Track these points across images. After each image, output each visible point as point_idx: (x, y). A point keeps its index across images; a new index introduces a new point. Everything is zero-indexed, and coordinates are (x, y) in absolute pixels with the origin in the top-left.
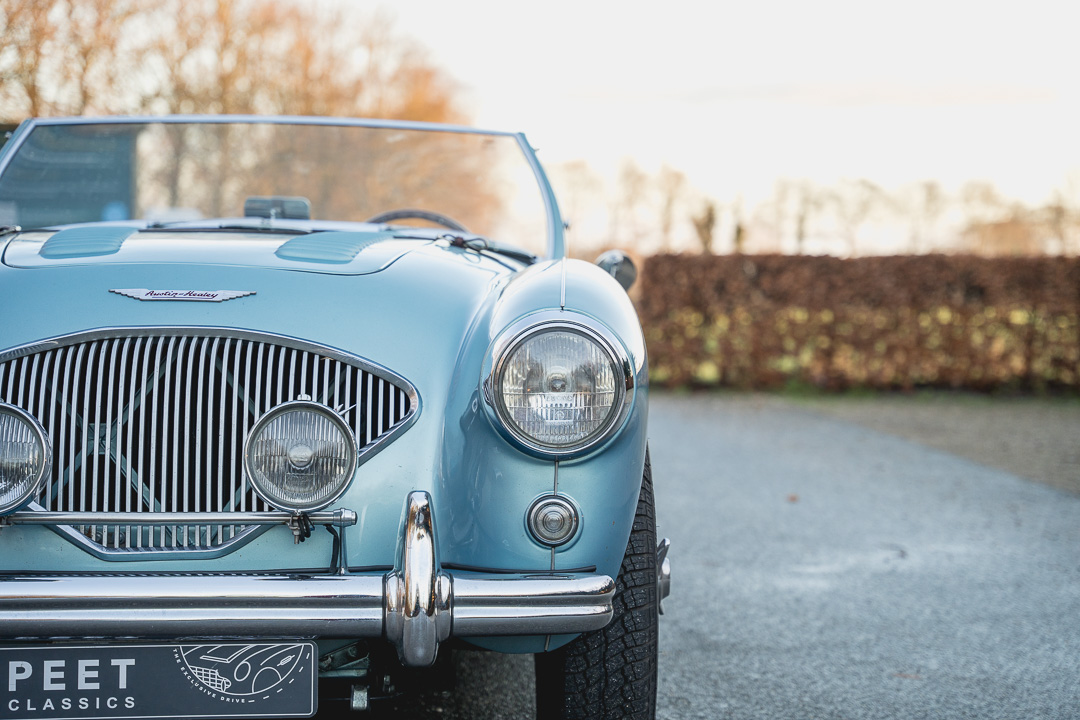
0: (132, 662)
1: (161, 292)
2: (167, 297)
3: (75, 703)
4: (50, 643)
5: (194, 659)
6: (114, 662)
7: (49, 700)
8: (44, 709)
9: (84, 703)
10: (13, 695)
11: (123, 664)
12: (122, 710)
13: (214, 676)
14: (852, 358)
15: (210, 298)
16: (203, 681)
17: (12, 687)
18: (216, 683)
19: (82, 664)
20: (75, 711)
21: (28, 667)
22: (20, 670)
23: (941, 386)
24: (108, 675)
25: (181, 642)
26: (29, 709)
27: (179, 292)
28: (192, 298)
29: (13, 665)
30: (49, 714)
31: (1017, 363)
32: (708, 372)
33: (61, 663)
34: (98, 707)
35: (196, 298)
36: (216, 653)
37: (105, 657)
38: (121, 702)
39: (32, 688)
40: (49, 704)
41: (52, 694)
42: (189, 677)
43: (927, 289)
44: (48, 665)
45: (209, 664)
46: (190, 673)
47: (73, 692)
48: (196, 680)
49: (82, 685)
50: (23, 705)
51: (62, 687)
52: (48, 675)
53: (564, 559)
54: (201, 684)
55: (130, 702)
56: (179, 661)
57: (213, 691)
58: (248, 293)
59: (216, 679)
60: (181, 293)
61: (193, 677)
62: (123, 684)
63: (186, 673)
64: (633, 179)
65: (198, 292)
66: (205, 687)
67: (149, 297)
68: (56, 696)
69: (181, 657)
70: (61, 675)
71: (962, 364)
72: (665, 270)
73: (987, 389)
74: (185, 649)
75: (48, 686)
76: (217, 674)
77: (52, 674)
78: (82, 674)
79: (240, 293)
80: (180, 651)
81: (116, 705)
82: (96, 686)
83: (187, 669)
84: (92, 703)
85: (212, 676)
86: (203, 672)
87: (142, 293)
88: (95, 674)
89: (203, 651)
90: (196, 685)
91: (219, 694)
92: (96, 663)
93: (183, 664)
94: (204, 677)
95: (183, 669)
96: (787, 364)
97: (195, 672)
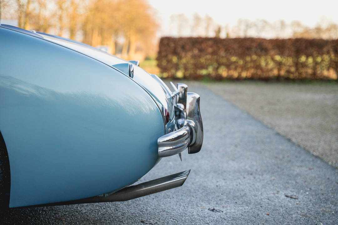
14: (225, 70)
23: (252, 79)
31: (275, 72)
32: (180, 74)
43: (249, 49)
64: (197, 19)
71: (259, 72)
72: (165, 42)
73: (267, 80)
96: (204, 72)
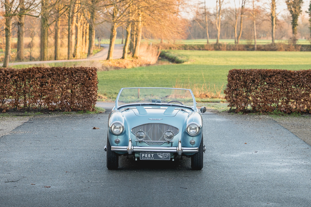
5: (159, 154)
11: (152, 155)
13: (161, 156)
19: (149, 155)
24: (151, 156)
25: (158, 153)
29: (143, 154)
36: (161, 154)
37: (151, 154)
40: (146, 158)
47: (148, 157)
49: (149, 157)
52: (146, 155)
53: (193, 146)
60: (155, 119)
68: (147, 157)
75: (146, 157)
79: (161, 119)
80: (158, 154)
87: (151, 119)
91: (161, 158)
97: (159, 156)
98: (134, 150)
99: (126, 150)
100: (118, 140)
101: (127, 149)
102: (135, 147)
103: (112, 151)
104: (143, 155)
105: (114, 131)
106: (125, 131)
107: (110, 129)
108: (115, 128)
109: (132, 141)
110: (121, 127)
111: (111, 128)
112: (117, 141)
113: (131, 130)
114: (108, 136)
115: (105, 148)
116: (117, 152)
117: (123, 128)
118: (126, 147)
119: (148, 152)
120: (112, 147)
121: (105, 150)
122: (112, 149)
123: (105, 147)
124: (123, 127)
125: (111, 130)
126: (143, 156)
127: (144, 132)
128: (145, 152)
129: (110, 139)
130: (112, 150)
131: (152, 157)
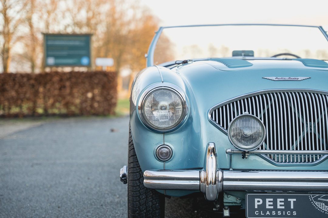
0: (295, 200)
1: (280, 78)
2: (281, 79)
3: (277, 213)
4: (266, 193)
5: (316, 199)
6: (289, 200)
7: (268, 212)
8: (267, 214)
9: (279, 213)
10: (256, 210)
11: (292, 200)
12: (292, 215)
13: (323, 205)
15: (297, 80)
16: (319, 207)
17: (256, 207)
18: (324, 208)
19: (279, 200)
20: (277, 215)
21: (261, 200)
22: (259, 201)
24: (287, 204)
25: (311, 194)
26: (262, 214)
27: (286, 78)
28: (291, 79)
29: (256, 200)
30: (268, 216)
33: (272, 200)
34: (284, 214)
35: (292, 79)
36: (323, 198)
37: (286, 198)
38: (292, 213)
39: (262, 207)
40: (268, 213)
41: (269, 210)
42: (314, 205)
44: (267, 200)
45: (321, 201)
46: (315, 204)
47: (276, 209)
48: (317, 206)
49: (279, 207)
50: (260, 213)
51: (272, 207)
52: (268, 203)
54: (319, 208)
55: (295, 213)
56: (311, 200)
57: (323, 210)
58: (308, 78)
59: (324, 206)
60: (287, 78)
61: (316, 205)
62: (292, 207)
63: (313, 204)
65: (292, 78)
66: (320, 209)
67: (276, 79)
68: (270, 210)
69: (311, 199)
70: (272, 203)
74: (313, 196)
75: (268, 207)
76: (324, 204)
77: (269, 203)
78: (279, 204)
79: (306, 78)
80: (311, 197)
81: (290, 214)
82: (283, 207)
83: (314, 203)
84: (282, 213)
85: (322, 205)
86: (319, 204)
87: (274, 78)
88: (283, 203)
89: (319, 197)
90: (317, 208)
91: (325, 212)
92: (283, 200)
93: (312, 201)
94: (319, 206)
95: (312, 202)
97: (316, 204)
98: (226, 183)
99: (197, 183)
100: (165, 150)
101: (199, 179)
102: (228, 175)
103: (147, 189)
104: (258, 202)
105: (150, 117)
106: (191, 118)
107: (139, 112)
108: (155, 105)
109: (217, 152)
110: (178, 105)
111: (142, 108)
112: (162, 153)
113: (210, 116)
114: (131, 137)
115: (124, 175)
116: (162, 192)
117: (184, 108)
118: (195, 174)
119: (274, 190)
120: (147, 173)
121: (122, 180)
122: (145, 181)
123: (124, 170)
124: (184, 104)
125: (142, 114)
126: (256, 204)
127: (259, 118)
128: (263, 192)
129: (138, 144)
130: (147, 183)
131: (292, 211)
